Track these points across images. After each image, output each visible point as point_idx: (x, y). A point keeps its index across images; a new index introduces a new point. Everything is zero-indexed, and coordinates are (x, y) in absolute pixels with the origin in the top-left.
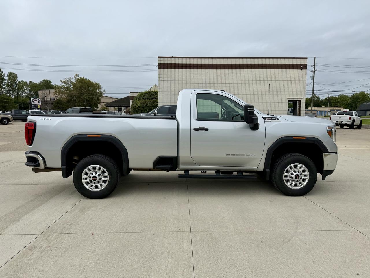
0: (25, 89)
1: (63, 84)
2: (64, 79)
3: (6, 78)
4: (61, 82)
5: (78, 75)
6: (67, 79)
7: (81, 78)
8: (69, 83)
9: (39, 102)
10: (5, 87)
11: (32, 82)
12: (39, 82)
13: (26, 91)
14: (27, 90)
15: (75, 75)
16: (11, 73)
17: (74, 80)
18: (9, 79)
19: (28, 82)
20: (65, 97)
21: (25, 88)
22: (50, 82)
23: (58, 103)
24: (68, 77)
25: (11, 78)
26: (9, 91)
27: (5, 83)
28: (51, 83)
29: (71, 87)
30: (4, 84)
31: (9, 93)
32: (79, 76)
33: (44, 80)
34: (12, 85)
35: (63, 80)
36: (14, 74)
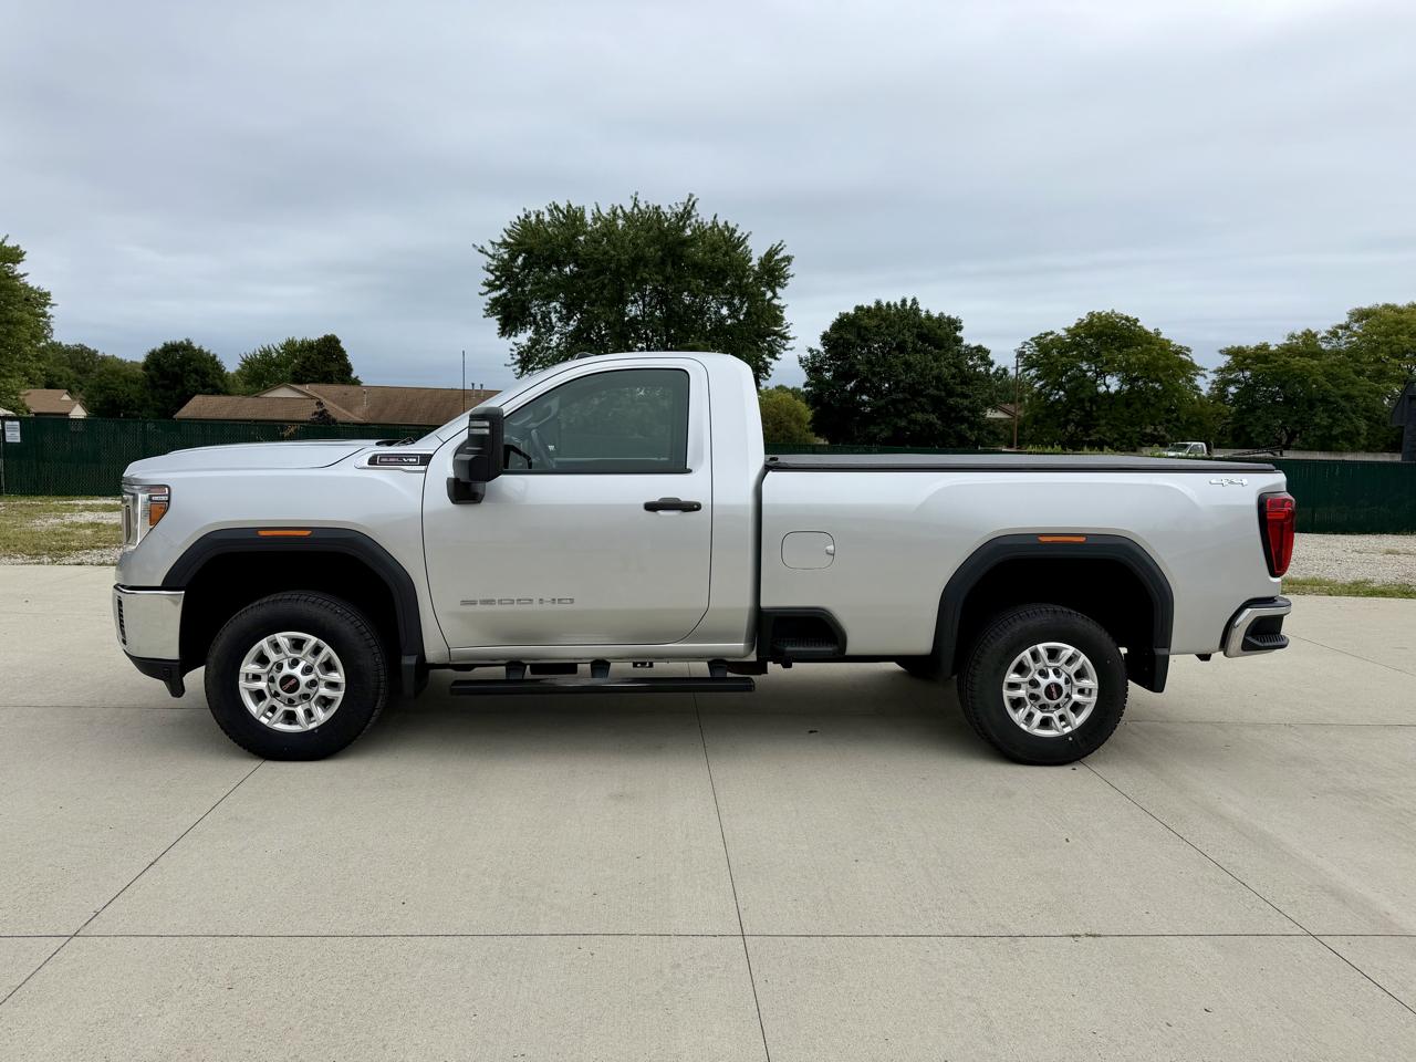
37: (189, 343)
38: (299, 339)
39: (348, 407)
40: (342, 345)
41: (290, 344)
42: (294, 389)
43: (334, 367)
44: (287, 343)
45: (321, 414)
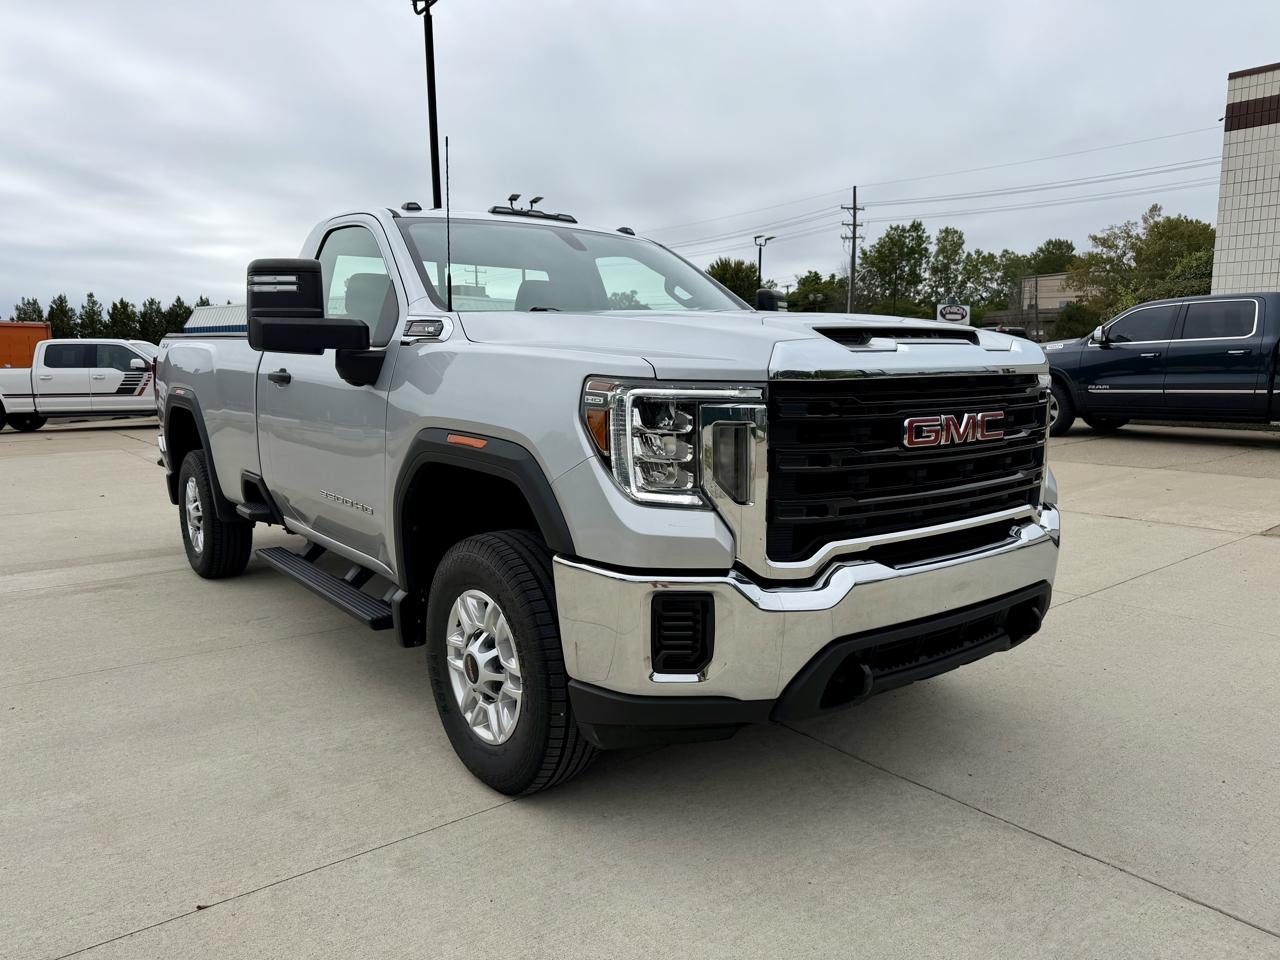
0: (986, 279)
1: (1099, 250)
2: (1102, 231)
3: (933, 249)
4: (1091, 243)
5: (1160, 210)
6: (1117, 231)
7: (1168, 218)
8: (1121, 243)
9: (963, 317)
10: (927, 275)
11: (1010, 251)
12: (1034, 251)
13: (989, 284)
14: (991, 279)
15: (1146, 209)
16: (947, 231)
17: (1140, 230)
18: (942, 250)
19: (998, 253)
20: (1099, 295)
21: (988, 276)
22: (1070, 247)
23: (1070, 318)
24: (1121, 223)
25: (945, 247)
26: (937, 287)
27: (928, 262)
28: (1074, 249)
29: (1129, 256)
30: (924, 266)
31: (937, 293)
32: (1162, 212)
33: (1049, 243)
34: (946, 267)
35: (1100, 235)
36: (956, 232)
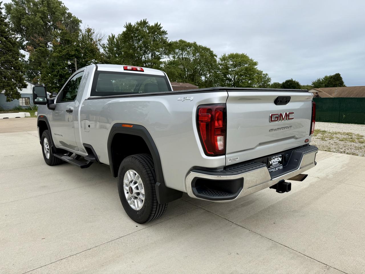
37: (292, 80)
38: (328, 75)
39: (330, 94)
40: (341, 76)
41: (326, 77)
42: (315, 90)
43: (338, 82)
44: (325, 77)
45: (317, 96)
